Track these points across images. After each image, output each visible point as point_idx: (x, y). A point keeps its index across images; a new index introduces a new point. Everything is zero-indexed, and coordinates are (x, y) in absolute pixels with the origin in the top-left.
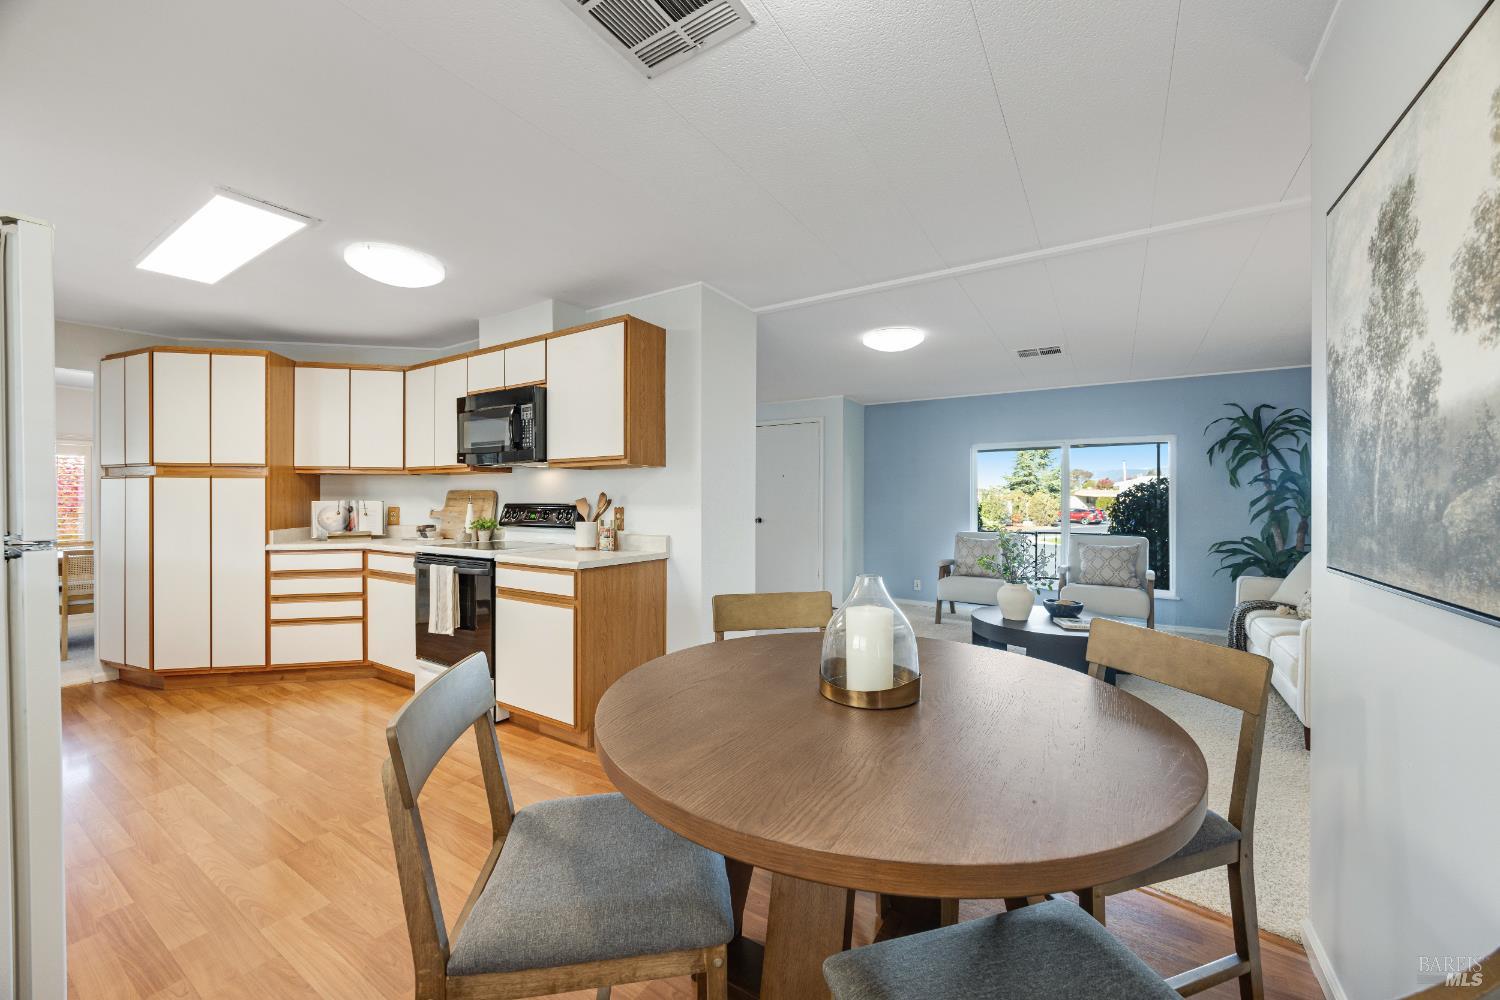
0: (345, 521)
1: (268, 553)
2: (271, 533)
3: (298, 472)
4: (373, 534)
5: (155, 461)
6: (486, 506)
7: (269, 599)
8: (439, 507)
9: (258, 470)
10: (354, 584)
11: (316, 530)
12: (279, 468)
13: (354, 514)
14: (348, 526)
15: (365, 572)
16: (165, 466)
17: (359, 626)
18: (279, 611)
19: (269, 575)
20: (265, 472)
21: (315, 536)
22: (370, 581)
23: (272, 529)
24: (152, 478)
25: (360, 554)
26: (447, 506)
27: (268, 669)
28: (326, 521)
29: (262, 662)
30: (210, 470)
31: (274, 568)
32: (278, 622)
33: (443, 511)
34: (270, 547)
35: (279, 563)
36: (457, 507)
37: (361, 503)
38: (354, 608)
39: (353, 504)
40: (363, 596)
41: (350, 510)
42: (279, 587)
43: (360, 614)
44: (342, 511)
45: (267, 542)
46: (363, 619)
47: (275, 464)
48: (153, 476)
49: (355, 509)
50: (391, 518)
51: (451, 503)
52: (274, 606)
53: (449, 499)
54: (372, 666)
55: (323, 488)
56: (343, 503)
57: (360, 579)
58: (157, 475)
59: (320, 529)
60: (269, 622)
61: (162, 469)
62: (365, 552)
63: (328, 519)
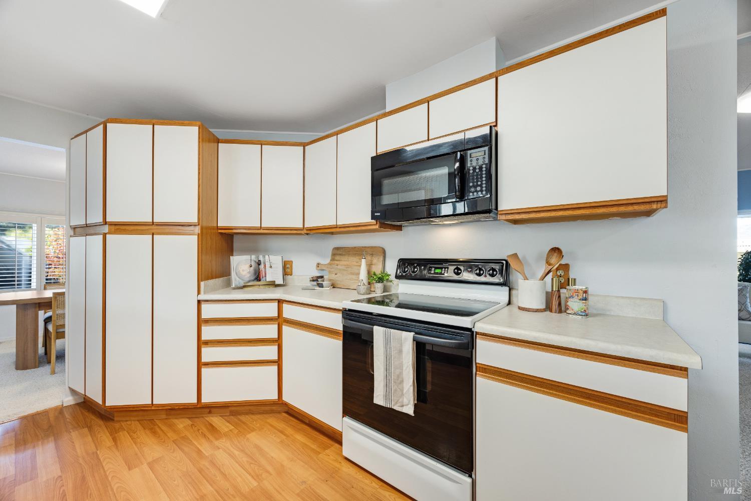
0: (255, 273)
1: (199, 302)
2: (202, 284)
3: (220, 231)
4: (276, 283)
5: (108, 220)
6: (375, 261)
7: (201, 343)
8: (326, 261)
9: (192, 228)
10: (270, 331)
11: (235, 280)
12: (208, 228)
13: (262, 267)
14: (258, 277)
15: (280, 320)
16: (115, 225)
17: (275, 368)
18: (209, 354)
19: (201, 322)
20: (197, 230)
21: (233, 286)
22: (286, 329)
23: (202, 281)
24: (105, 235)
25: (276, 304)
26: (333, 260)
27: (198, 406)
28: (241, 271)
29: (195, 401)
30: (152, 228)
31: (204, 316)
32: (207, 364)
33: (330, 264)
34: (201, 297)
35: (209, 311)
36: (345, 261)
37: (267, 257)
38: (270, 352)
39: (261, 258)
40: (278, 341)
41: (259, 263)
42: (209, 332)
43: (275, 357)
44: (253, 264)
45: (199, 293)
46: (279, 362)
47: (205, 224)
48: (106, 234)
49: (262, 262)
50: (287, 269)
51: (337, 258)
52: (205, 350)
53: (334, 255)
54: (286, 404)
55: (235, 245)
56: (253, 257)
57: (276, 326)
58: (109, 233)
59: (237, 278)
60: (200, 365)
61: (113, 227)
62: (280, 302)
63: (243, 271)
